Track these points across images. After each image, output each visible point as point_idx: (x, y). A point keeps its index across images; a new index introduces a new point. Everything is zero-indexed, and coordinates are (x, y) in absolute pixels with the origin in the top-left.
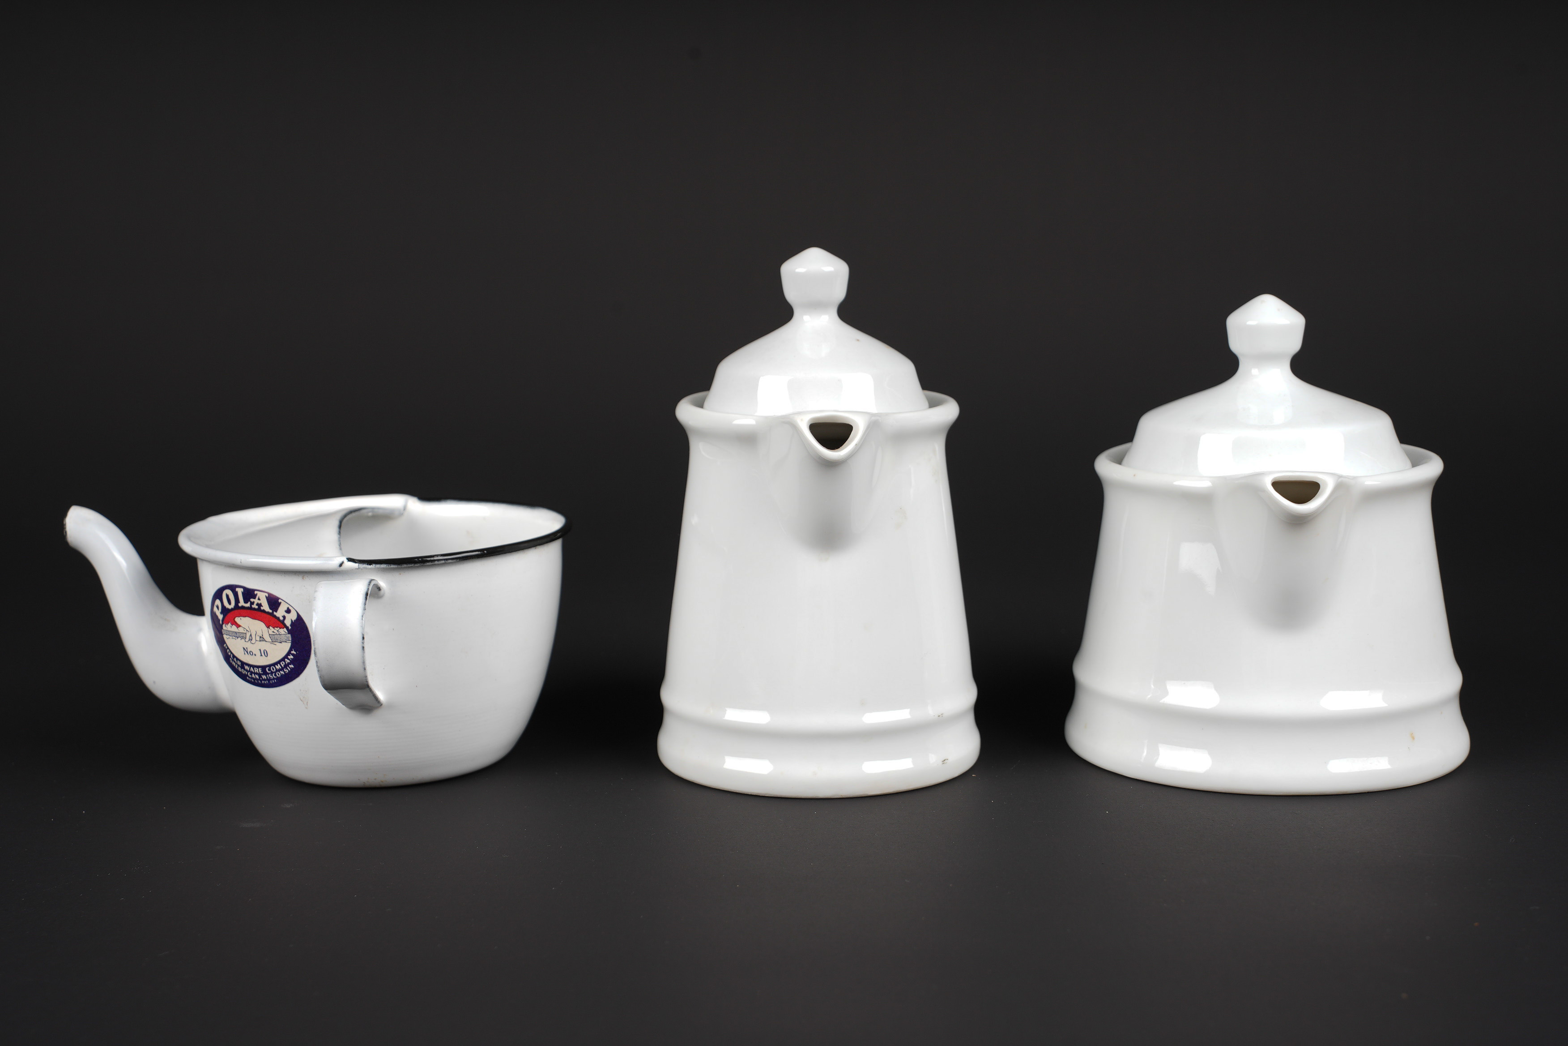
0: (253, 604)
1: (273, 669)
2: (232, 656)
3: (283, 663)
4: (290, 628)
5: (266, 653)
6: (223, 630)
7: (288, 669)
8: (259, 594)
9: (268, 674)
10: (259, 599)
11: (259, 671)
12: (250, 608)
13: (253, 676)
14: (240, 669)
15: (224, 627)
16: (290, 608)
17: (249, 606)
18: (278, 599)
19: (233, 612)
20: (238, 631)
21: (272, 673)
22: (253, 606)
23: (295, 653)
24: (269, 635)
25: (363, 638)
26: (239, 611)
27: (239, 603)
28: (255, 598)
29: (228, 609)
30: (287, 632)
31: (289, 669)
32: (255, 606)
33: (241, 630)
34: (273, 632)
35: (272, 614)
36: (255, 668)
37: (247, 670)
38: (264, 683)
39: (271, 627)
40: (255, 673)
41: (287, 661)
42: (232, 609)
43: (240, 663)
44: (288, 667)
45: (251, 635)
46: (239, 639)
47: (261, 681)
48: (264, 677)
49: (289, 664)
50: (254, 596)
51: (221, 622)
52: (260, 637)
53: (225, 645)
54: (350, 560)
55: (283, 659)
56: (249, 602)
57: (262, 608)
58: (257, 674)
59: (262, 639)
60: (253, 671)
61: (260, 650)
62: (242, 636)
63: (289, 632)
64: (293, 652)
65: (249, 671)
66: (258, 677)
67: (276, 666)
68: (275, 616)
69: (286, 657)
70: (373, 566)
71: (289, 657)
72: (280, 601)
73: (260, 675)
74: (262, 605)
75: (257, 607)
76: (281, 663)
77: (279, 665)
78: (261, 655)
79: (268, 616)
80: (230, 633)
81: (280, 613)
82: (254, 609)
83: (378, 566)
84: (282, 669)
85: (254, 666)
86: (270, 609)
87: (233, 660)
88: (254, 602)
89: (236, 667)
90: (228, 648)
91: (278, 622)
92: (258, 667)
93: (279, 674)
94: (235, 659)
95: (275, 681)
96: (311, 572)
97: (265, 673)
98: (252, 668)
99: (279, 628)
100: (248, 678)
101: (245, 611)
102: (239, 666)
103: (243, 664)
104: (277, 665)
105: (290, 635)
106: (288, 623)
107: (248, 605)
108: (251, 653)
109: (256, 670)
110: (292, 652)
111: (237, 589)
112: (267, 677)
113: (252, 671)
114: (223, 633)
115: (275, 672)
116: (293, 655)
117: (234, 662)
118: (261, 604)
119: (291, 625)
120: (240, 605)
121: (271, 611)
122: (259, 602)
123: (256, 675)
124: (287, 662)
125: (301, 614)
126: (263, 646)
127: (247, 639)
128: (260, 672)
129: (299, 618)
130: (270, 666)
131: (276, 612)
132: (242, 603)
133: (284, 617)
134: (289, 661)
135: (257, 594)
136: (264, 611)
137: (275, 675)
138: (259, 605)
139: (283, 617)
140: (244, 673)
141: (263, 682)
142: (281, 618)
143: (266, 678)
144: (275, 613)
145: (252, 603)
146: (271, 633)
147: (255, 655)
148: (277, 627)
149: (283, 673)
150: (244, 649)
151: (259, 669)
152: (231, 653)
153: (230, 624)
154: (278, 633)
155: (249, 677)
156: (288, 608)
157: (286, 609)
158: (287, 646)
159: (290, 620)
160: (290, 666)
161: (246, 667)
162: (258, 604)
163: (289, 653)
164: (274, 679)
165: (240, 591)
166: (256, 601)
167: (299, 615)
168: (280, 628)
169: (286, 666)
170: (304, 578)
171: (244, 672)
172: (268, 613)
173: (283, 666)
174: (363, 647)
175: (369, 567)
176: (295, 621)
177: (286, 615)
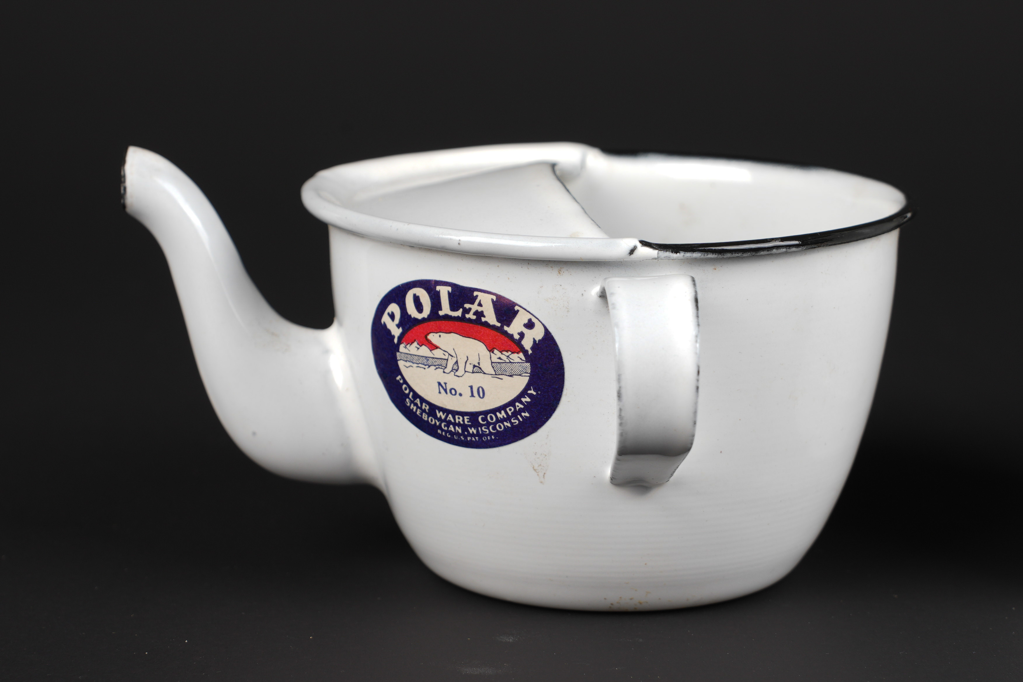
0: (468, 313)
1: (491, 418)
2: (410, 396)
3: (510, 410)
4: (530, 352)
5: (482, 393)
6: (398, 354)
7: (519, 420)
8: (481, 297)
9: (481, 426)
10: (480, 305)
11: (463, 421)
12: (462, 319)
13: (452, 428)
14: (425, 417)
15: (402, 348)
16: (534, 320)
17: (460, 316)
18: (514, 304)
19: (425, 325)
20: (432, 356)
21: (488, 424)
22: (467, 316)
23: (535, 393)
24: (492, 363)
25: (698, 372)
26: (438, 323)
27: (441, 309)
28: (473, 303)
29: (416, 320)
30: (524, 358)
31: (521, 420)
32: (471, 316)
33: (437, 353)
34: (500, 358)
35: (500, 330)
36: (457, 417)
37: (440, 419)
38: (471, 440)
39: (496, 351)
40: (455, 424)
41: (519, 406)
42: (424, 320)
43: (428, 407)
44: (519, 416)
45: (457, 362)
46: (433, 368)
47: (466, 437)
48: (472, 430)
49: (521, 410)
50: (472, 300)
51: (396, 341)
52: (474, 366)
53: (399, 378)
54: (645, 243)
55: (512, 403)
56: (461, 310)
57: (483, 319)
58: (459, 425)
59: (477, 369)
60: (453, 421)
61: (471, 387)
62: (441, 365)
63: (528, 358)
64: (532, 392)
65: (445, 420)
66: (460, 431)
67: (498, 414)
68: (506, 332)
69: (518, 399)
70: (681, 255)
71: (523, 400)
72: (517, 308)
73: (464, 427)
74: (485, 314)
75: (474, 317)
76: (508, 409)
77: (503, 412)
78: (472, 395)
79: (493, 333)
80: (411, 358)
81: (515, 328)
82: (470, 320)
83: (688, 255)
84: (508, 419)
85: (454, 413)
86: (498, 320)
87: (412, 402)
88: (470, 309)
89: (418, 412)
90: (405, 382)
91: (510, 343)
92: (463, 414)
93: (500, 427)
94: (418, 401)
95: (493, 437)
96: (575, 262)
97: (475, 423)
98: (450, 416)
99: (510, 353)
100: (439, 431)
101: (451, 323)
102: (424, 411)
103: (433, 408)
104: (501, 413)
105: (528, 365)
106: (527, 344)
107: (459, 313)
108: (453, 392)
109: (459, 419)
110: (529, 392)
111: (438, 288)
112: (478, 431)
113: (450, 421)
114: (398, 358)
115: (495, 424)
116: (530, 396)
117: (416, 405)
118: (482, 312)
119: (532, 348)
120: (441, 313)
121: (499, 325)
122: (480, 309)
123: (457, 428)
124: (517, 408)
125: (551, 330)
126: (478, 380)
127: (448, 370)
128: (466, 423)
129: (548, 337)
130: (485, 413)
131: (508, 326)
132: (446, 309)
133: (522, 335)
134: (522, 406)
135: (477, 296)
136: (486, 324)
137: (494, 428)
138: (480, 314)
139: (519, 334)
140: (433, 423)
141: (469, 439)
142: (517, 337)
143: (475, 432)
144: (506, 328)
145: (468, 311)
146: (495, 359)
147: (461, 395)
148: (507, 351)
149: (509, 425)
150: (439, 384)
151: (465, 417)
152: (411, 390)
153: (415, 344)
154: (508, 361)
155: (442, 430)
156: (530, 320)
157: (526, 322)
158: (521, 382)
159: (532, 340)
160: (523, 414)
161: (440, 414)
162: (476, 313)
163: (523, 393)
164: (491, 434)
165: (444, 291)
166: (475, 307)
167: (547, 332)
168: (513, 353)
169: (516, 414)
170: (562, 273)
171: (433, 421)
172: (494, 327)
173: (510, 413)
174: (697, 388)
175: (674, 255)
176: (539, 341)
177: (525, 331)
